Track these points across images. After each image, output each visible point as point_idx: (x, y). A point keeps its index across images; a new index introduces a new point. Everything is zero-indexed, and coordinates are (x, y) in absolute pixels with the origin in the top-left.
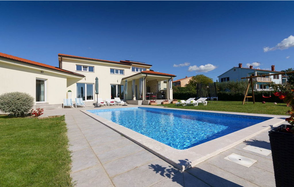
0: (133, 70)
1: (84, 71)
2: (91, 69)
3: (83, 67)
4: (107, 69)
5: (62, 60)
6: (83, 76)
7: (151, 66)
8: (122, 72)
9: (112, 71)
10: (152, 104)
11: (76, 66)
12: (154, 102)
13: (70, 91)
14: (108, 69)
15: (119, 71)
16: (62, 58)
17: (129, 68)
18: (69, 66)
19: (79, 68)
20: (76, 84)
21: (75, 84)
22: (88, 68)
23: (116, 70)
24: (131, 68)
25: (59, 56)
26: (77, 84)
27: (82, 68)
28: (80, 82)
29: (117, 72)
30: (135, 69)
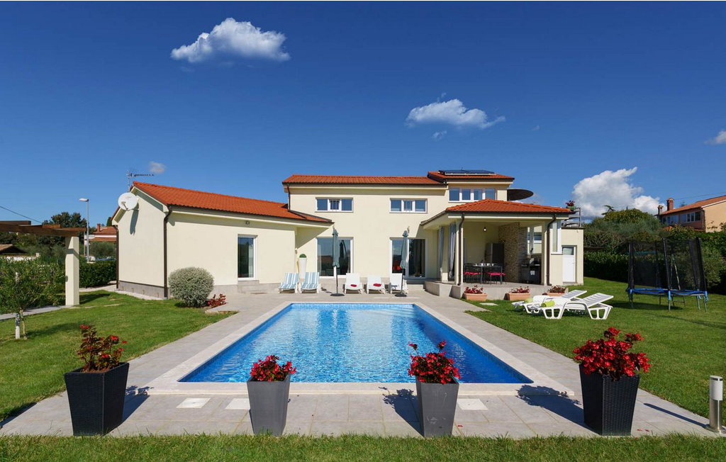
0: (454, 197)
1: (331, 211)
2: (348, 205)
3: (331, 202)
4: (382, 201)
5: (291, 192)
6: (330, 222)
7: (511, 179)
8: (421, 205)
9: (395, 204)
10: (468, 298)
11: (316, 201)
12: (479, 292)
13: (303, 256)
14: (385, 200)
15: (414, 203)
16: (288, 188)
17: (442, 193)
18: (303, 203)
19: (322, 205)
20: (316, 240)
21: (314, 242)
22: (341, 202)
23: (405, 202)
24: (447, 193)
25: (284, 183)
26: (318, 239)
27: (329, 204)
28: (323, 235)
29: (408, 205)
30: (461, 194)
